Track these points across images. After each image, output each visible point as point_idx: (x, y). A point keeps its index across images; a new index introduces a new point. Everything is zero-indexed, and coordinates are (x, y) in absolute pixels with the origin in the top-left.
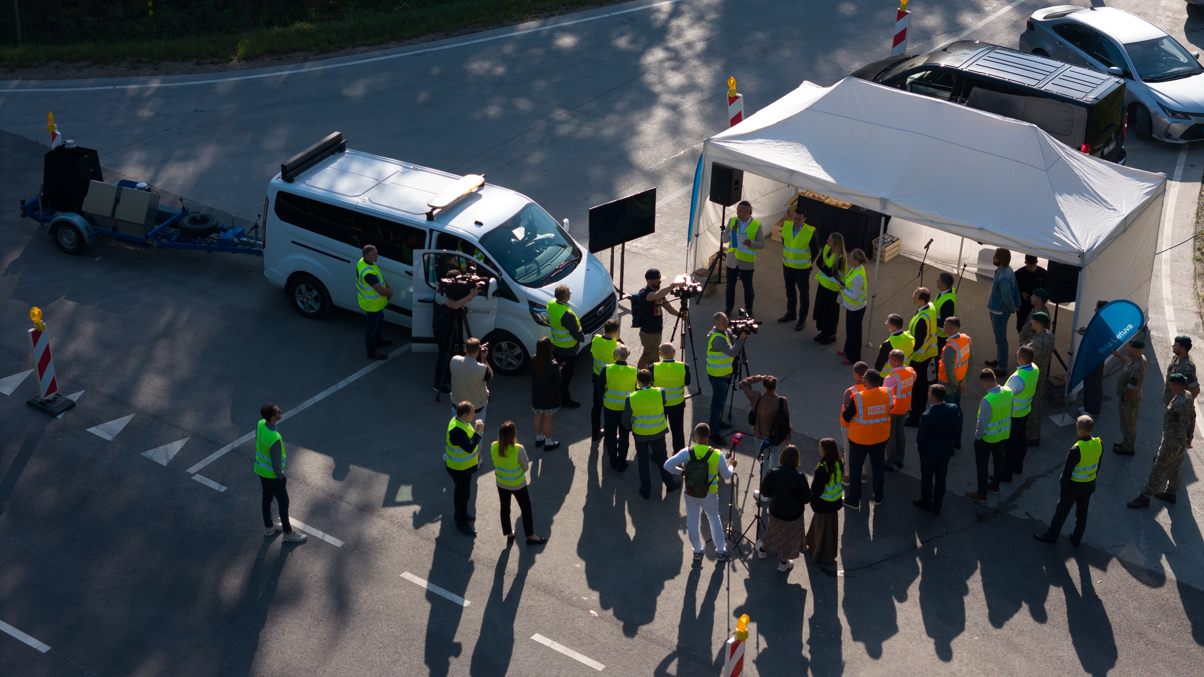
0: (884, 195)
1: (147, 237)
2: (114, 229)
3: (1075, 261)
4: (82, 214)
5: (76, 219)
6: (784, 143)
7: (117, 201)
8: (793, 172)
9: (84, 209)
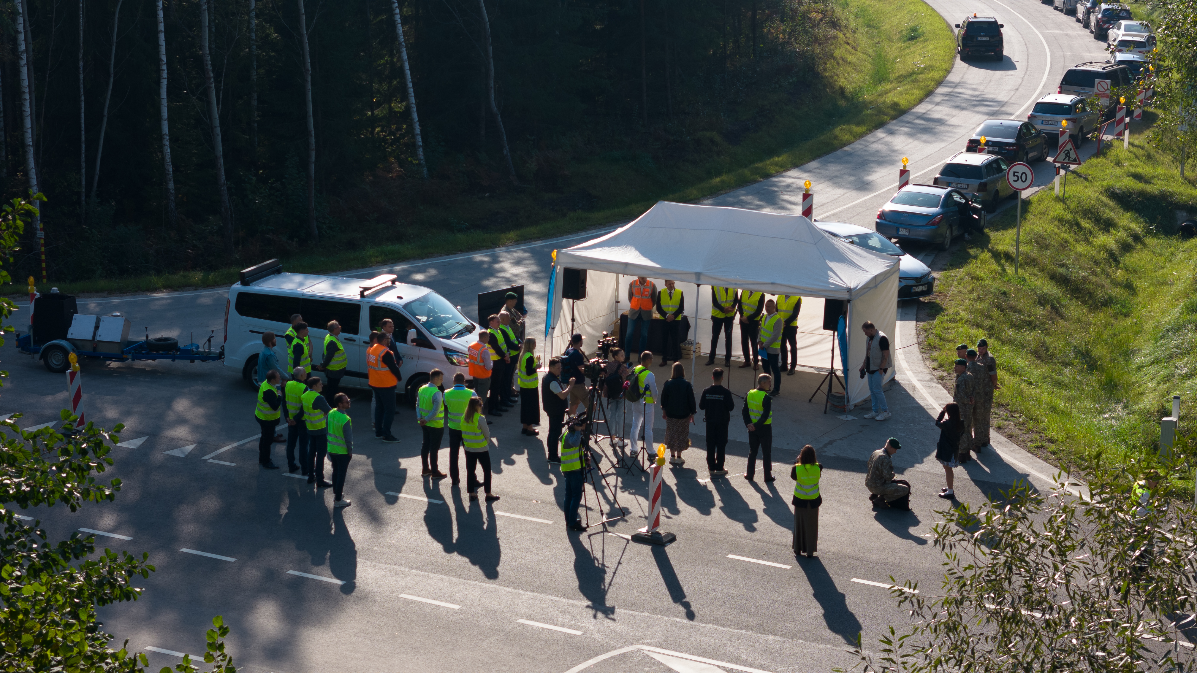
0: (698, 270)
1: (123, 352)
2: (95, 349)
3: (844, 296)
4: (68, 340)
5: (63, 343)
6: (616, 248)
7: (97, 327)
8: (626, 264)
9: (69, 336)
